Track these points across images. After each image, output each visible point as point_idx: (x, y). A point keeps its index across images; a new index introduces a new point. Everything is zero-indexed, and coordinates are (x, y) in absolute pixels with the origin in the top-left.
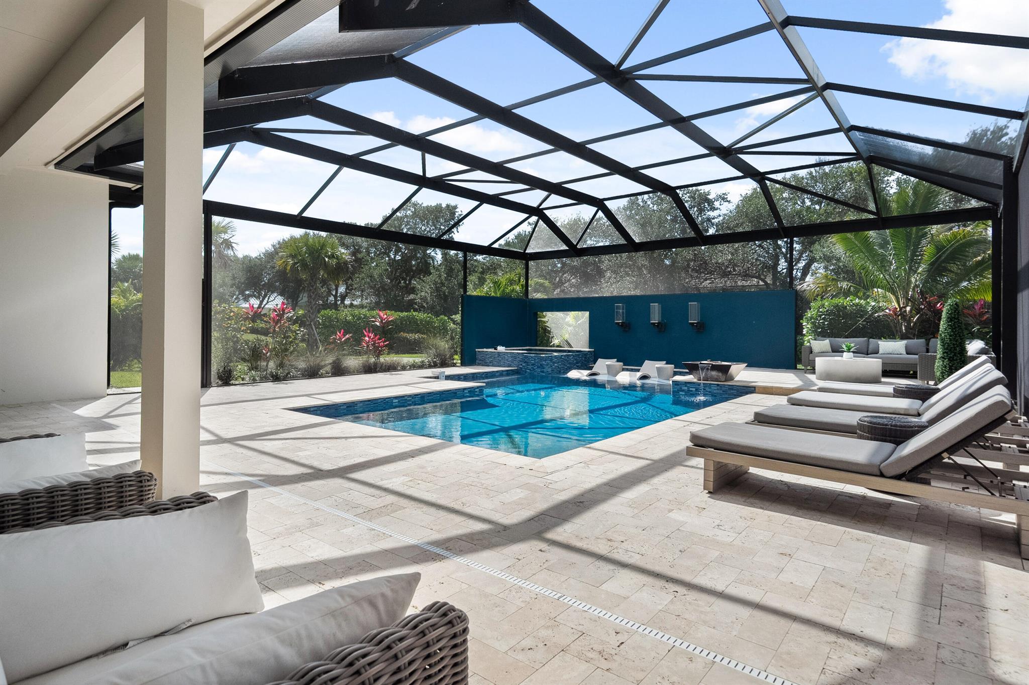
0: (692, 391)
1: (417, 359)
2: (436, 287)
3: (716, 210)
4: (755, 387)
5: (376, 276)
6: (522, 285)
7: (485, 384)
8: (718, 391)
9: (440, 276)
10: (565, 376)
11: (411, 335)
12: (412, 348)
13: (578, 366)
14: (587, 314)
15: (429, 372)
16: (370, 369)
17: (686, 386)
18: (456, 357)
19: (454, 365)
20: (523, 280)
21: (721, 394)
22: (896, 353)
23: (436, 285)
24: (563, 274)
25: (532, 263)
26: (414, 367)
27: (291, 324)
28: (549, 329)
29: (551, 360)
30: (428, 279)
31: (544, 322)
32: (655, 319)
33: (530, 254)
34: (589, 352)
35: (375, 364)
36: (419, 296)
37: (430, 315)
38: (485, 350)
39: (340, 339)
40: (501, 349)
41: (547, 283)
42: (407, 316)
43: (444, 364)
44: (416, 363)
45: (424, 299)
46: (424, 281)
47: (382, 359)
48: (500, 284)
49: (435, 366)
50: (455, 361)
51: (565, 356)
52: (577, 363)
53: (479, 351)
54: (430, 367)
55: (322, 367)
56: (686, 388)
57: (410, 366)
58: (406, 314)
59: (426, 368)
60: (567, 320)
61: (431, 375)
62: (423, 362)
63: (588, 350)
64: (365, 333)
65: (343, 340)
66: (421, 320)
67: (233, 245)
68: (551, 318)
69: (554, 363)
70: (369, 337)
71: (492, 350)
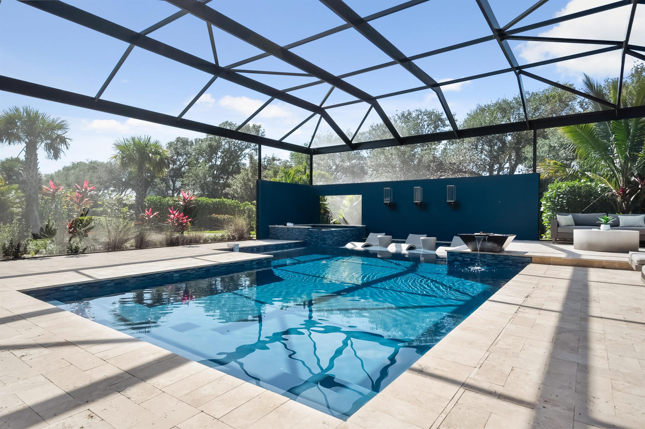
0: (467, 261)
1: (218, 234)
2: (244, 182)
3: (447, 126)
4: (531, 258)
5: (201, 175)
6: (308, 175)
7: (272, 256)
8: (493, 261)
9: (247, 174)
10: (344, 247)
11: (221, 216)
12: (215, 225)
13: (353, 239)
14: (360, 197)
15: (225, 245)
16: (172, 243)
17: (461, 256)
18: (252, 232)
19: (251, 239)
20: (308, 172)
21: (496, 264)
22: (636, 225)
23: (244, 181)
24: (337, 173)
25: (315, 157)
26: (215, 240)
27: (122, 207)
28: (329, 210)
29: (332, 234)
30: (238, 176)
31: (325, 204)
32: (418, 200)
33: (314, 150)
34: (362, 227)
35: (177, 238)
36: (232, 189)
37: (237, 201)
38: (277, 226)
39: (148, 216)
40: (290, 225)
41: (327, 174)
42: (218, 202)
43: (241, 238)
44: (217, 237)
45: (235, 191)
46: (235, 178)
47: (186, 234)
48: (290, 174)
49: (233, 239)
50: (251, 236)
51: (343, 230)
52: (353, 236)
53: (272, 227)
54: (229, 240)
55: (126, 241)
56: (461, 258)
57: (211, 240)
58: (218, 200)
59: (225, 241)
60: (343, 202)
61: (226, 247)
62: (223, 236)
63: (361, 226)
64: (170, 211)
65: (151, 217)
66: (230, 205)
67: (67, 140)
68: (331, 201)
69: (334, 236)
70: (174, 215)
71: (283, 226)
